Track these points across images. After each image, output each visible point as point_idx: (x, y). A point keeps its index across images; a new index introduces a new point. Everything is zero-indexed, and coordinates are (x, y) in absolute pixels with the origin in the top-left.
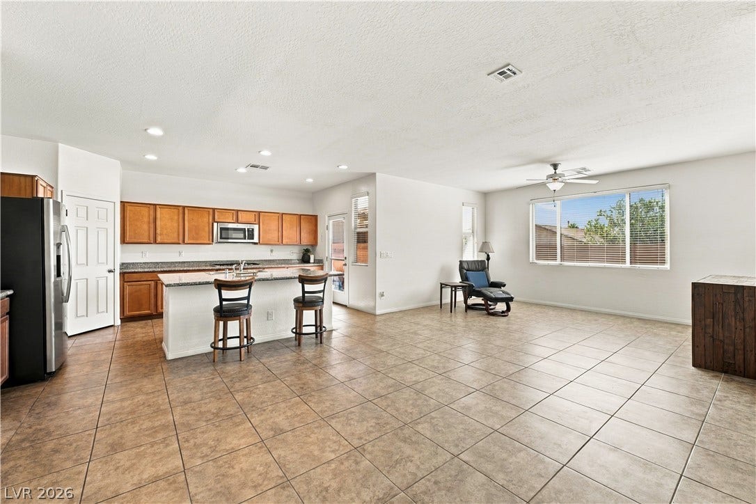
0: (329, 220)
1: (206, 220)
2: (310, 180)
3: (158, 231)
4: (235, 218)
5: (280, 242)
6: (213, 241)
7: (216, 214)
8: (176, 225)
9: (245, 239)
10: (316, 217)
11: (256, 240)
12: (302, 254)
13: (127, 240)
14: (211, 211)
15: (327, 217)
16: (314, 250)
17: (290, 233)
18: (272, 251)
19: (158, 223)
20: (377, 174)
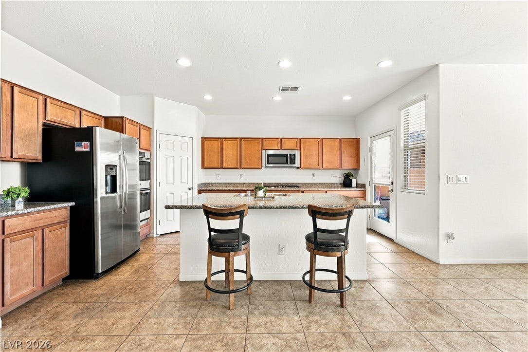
0: (372, 141)
1: (257, 148)
2: (347, 98)
3: (224, 159)
4: (279, 146)
5: (320, 167)
6: (262, 166)
7: (265, 142)
8: (235, 153)
9: (288, 164)
10: (357, 141)
11: (297, 164)
12: (343, 178)
13: (205, 166)
14: (261, 140)
15: (369, 139)
16: (356, 174)
17: (330, 156)
18: (314, 175)
19: (224, 152)
20: (441, 66)
